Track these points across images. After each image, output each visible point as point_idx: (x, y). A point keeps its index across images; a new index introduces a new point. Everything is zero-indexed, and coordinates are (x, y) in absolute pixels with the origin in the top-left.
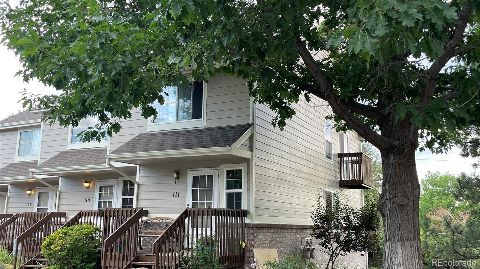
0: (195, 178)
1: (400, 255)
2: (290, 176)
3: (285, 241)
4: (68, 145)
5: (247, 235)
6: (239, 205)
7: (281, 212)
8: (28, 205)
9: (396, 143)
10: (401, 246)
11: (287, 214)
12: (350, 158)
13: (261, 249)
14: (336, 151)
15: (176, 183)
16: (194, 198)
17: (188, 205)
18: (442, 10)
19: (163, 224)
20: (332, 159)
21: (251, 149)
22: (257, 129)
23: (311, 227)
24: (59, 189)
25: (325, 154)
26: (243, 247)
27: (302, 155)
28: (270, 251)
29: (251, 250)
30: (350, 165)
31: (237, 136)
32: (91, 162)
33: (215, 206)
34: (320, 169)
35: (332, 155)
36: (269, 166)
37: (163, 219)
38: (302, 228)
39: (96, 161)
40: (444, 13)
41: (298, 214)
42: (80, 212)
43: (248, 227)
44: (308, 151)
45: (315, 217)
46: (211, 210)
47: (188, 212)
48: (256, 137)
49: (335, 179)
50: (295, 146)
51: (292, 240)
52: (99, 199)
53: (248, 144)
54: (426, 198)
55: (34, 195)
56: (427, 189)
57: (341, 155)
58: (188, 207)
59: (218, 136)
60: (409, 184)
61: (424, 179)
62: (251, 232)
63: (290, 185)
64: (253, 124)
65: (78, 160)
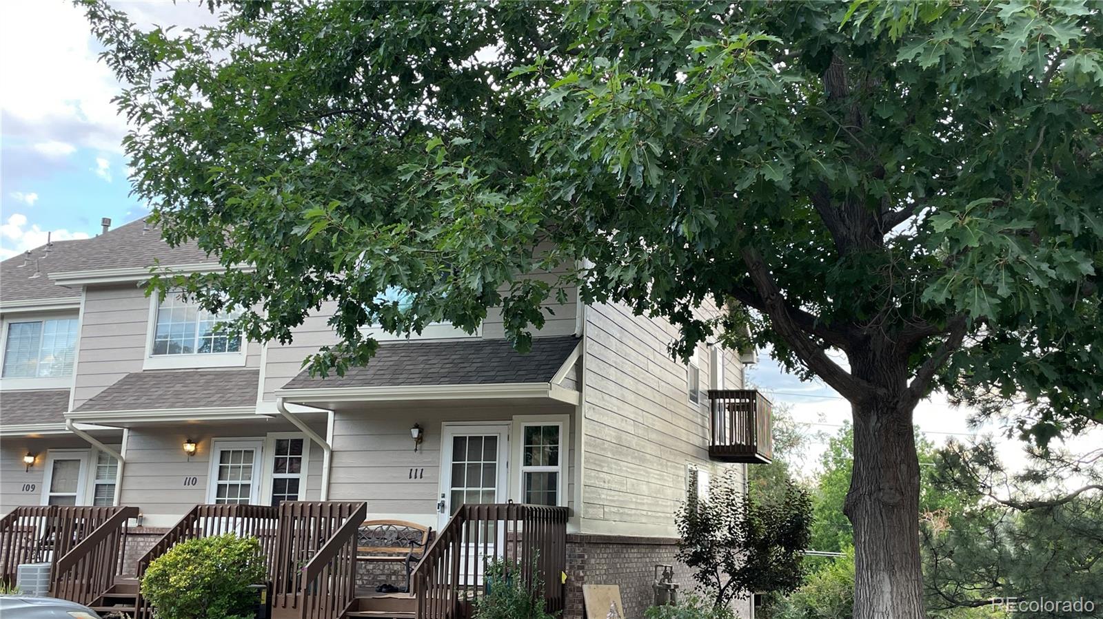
0: (458, 442)
1: (887, 596)
2: (636, 438)
3: (628, 570)
4: (145, 361)
5: (570, 556)
6: (552, 498)
7: (621, 511)
8: (27, 488)
9: (881, 392)
10: (890, 578)
11: (630, 515)
12: (727, 401)
13: (593, 586)
14: (704, 386)
15: (416, 450)
16: (456, 481)
17: (443, 496)
18: (1076, 263)
19: (391, 535)
20: (699, 401)
21: (579, 386)
22: (588, 343)
23: (678, 543)
24: (123, 454)
25: (688, 392)
26: (563, 582)
27: (654, 397)
28: (609, 589)
29: (578, 587)
30: (727, 414)
31: (558, 361)
32: (212, 399)
33: (501, 499)
34: (681, 423)
35: (699, 394)
36: (605, 420)
37: (390, 523)
38: (655, 544)
39: (224, 399)
40: (1079, 267)
41: (647, 515)
42: (194, 506)
43: (572, 542)
44: (663, 386)
45: (684, 522)
46: (515, 508)
47: (468, 512)
48: (588, 362)
49: (704, 441)
50: (643, 378)
51: (639, 568)
52: (219, 479)
53: (573, 377)
54: (840, 480)
55: (43, 465)
56: (842, 459)
57: (714, 394)
58: (443, 499)
59: (515, 359)
60: (904, 468)
61: (836, 437)
62: (578, 551)
63: (635, 458)
64: (582, 336)
65: (177, 394)
